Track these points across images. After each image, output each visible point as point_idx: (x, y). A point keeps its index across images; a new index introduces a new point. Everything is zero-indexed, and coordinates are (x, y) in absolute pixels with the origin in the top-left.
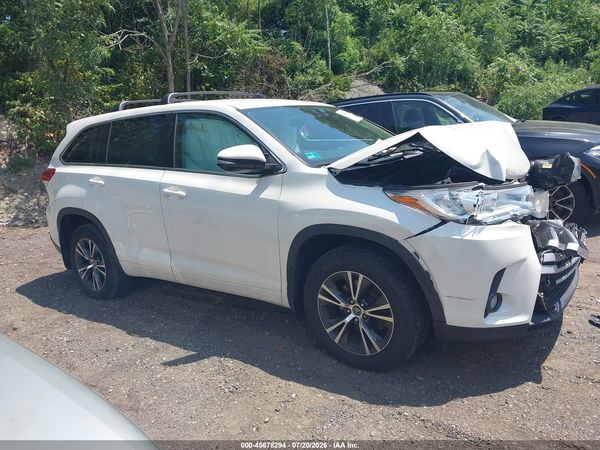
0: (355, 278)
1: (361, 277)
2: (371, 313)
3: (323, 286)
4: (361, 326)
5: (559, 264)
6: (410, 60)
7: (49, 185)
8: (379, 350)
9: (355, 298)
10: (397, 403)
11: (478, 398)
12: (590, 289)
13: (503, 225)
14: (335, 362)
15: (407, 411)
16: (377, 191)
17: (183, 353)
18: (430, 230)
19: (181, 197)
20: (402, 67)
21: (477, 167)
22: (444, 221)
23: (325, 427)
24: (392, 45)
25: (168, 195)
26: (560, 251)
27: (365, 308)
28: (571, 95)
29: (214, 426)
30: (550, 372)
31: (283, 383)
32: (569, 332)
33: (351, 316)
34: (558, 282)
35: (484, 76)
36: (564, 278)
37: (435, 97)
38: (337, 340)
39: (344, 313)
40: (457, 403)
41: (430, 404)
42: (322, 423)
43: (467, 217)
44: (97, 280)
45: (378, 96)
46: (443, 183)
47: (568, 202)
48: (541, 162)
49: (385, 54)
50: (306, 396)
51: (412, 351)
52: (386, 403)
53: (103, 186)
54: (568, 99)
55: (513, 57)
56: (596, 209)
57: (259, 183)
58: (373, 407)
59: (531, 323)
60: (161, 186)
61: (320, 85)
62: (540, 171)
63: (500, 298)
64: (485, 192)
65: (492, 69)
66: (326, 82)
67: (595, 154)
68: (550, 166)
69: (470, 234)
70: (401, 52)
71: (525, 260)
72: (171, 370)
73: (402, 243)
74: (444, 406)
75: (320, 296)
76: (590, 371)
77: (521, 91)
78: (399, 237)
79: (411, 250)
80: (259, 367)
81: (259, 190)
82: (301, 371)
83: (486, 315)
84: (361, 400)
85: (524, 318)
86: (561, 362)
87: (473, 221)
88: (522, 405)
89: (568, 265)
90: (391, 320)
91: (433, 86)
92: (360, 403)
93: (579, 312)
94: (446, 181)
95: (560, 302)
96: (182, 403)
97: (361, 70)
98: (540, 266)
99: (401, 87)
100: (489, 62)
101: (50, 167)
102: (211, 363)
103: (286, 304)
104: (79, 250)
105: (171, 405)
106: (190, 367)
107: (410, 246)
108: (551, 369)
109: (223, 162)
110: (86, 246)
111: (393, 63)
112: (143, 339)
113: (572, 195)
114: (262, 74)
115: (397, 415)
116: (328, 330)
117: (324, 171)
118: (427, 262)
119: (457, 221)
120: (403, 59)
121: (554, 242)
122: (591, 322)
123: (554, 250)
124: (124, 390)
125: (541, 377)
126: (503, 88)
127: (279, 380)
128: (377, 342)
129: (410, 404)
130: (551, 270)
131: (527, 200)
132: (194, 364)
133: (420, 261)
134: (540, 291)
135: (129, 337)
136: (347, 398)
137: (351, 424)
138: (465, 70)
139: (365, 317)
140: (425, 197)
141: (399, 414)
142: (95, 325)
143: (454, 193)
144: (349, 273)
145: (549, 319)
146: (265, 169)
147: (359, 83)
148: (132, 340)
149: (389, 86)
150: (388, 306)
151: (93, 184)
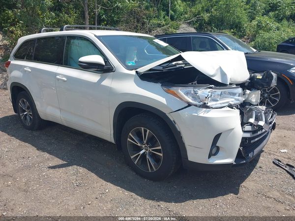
0: (145, 131)
1: (148, 131)
2: (153, 150)
3: (130, 134)
4: (147, 157)
5: (254, 132)
6: (211, 15)
7: (8, 69)
8: (155, 170)
9: (145, 142)
10: (159, 199)
11: (202, 200)
12: (279, 144)
13: (223, 109)
14: (134, 173)
15: (163, 204)
16: (158, 86)
17: (61, 162)
18: (182, 109)
19: (64, 81)
20: (207, 19)
21: (213, 76)
22: (189, 105)
23: (118, 210)
24: (203, 7)
25: (58, 79)
26: (255, 125)
27: (150, 147)
28: (292, 39)
29: (63, 204)
30: (244, 189)
31: (104, 183)
32: (260, 167)
33: (143, 151)
34: (252, 142)
35: (249, 26)
36: (256, 139)
37: (214, 36)
38: (136, 163)
39: (140, 149)
40: (190, 202)
41: (176, 202)
42: (118, 208)
43: (201, 103)
44: (29, 120)
45: (184, 33)
46: (192, 84)
47: (277, 96)
48: (256, 74)
49: (199, 11)
50: (114, 191)
51: (171, 172)
52: (153, 199)
53: (31, 72)
54: (291, 41)
55: (266, 17)
56: (291, 100)
57: (101, 77)
58: (146, 201)
59: (234, 163)
60: (56, 74)
61: (163, 25)
62: (256, 80)
63: (218, 148)
64: (214, 90)
65: (254, 23)
66: (167, 24)
67: (293, 71)
68: (261, 77)
69: (203, 113)
70: (207, 11)
71: (233, 129)
72: (51, 171)
73: (167, 115)
74: (183, 204)
75: (129, 139)
76: (266, 190)
77: (267, 35)
78: (166, 112)
79: (172, 120)
80: (94, 173)
81: (101, 80)
82: (116, 177)
83: (209, 157)
84: (141, 196)
85: (230, 160)
86: (252, 184)
87: (205, 106)
88: (224, 206)
89: (259, 133)
90: (161, 155)
91: (222, 30)
92: (140, 198)
93: (269, 156)
94: (194, 83)
95: (253, 152)
96: (51, 190)
97: (186, 19)
98: (242, 133)
99: (206, 29)
100: (254, 19)
101: (9, 60)
102: (72, 169)
103: (113, 141)
104: (20, 104)
105: (44, 190)
106: (61, 170)
107: (172, 117)
108: (245, 187)
109: (82, 64)
110: (23, 102)
111: (202, 17)
112: (43, 153)
113: (279, 92)
114: (134, 18)
115: (157, 207)
116: (132, 157)
117: (133, 72)
118: (180, 127)
119: (196, 106)
120: (208, 15)
121: (252, 120)
122: (273, 162)
123: (251, 124)
124: (24, 180)
125: (239, 191)
126: (259, 33)
127: (103, 181)
128: (154, 165)
129: (166, 201)
130: (248, 135)
131: (239, 96)
132: (64, 169)
133: (176, 125)
134: (240, 146)
135: (37, 151)
136: (134, 194)
137: (131, 210)
138: (240, 23)
139: (150, 153)
140: (181, 91)
141: (159, 206)
142: (23, 143)
143: (196, 90)
144: (143, 128)
145: (244, 161)
146: (105, 69)
147: (184, 26)
148: (38, 152)
149: (200, 29)
150: (160, 148)
151: (26, 71)
